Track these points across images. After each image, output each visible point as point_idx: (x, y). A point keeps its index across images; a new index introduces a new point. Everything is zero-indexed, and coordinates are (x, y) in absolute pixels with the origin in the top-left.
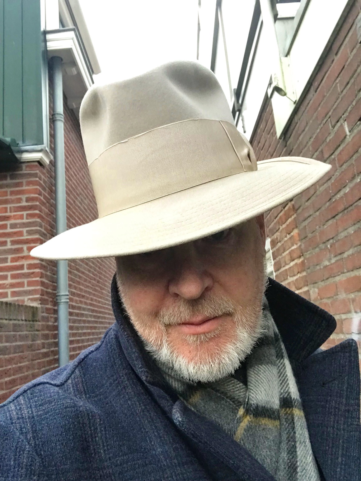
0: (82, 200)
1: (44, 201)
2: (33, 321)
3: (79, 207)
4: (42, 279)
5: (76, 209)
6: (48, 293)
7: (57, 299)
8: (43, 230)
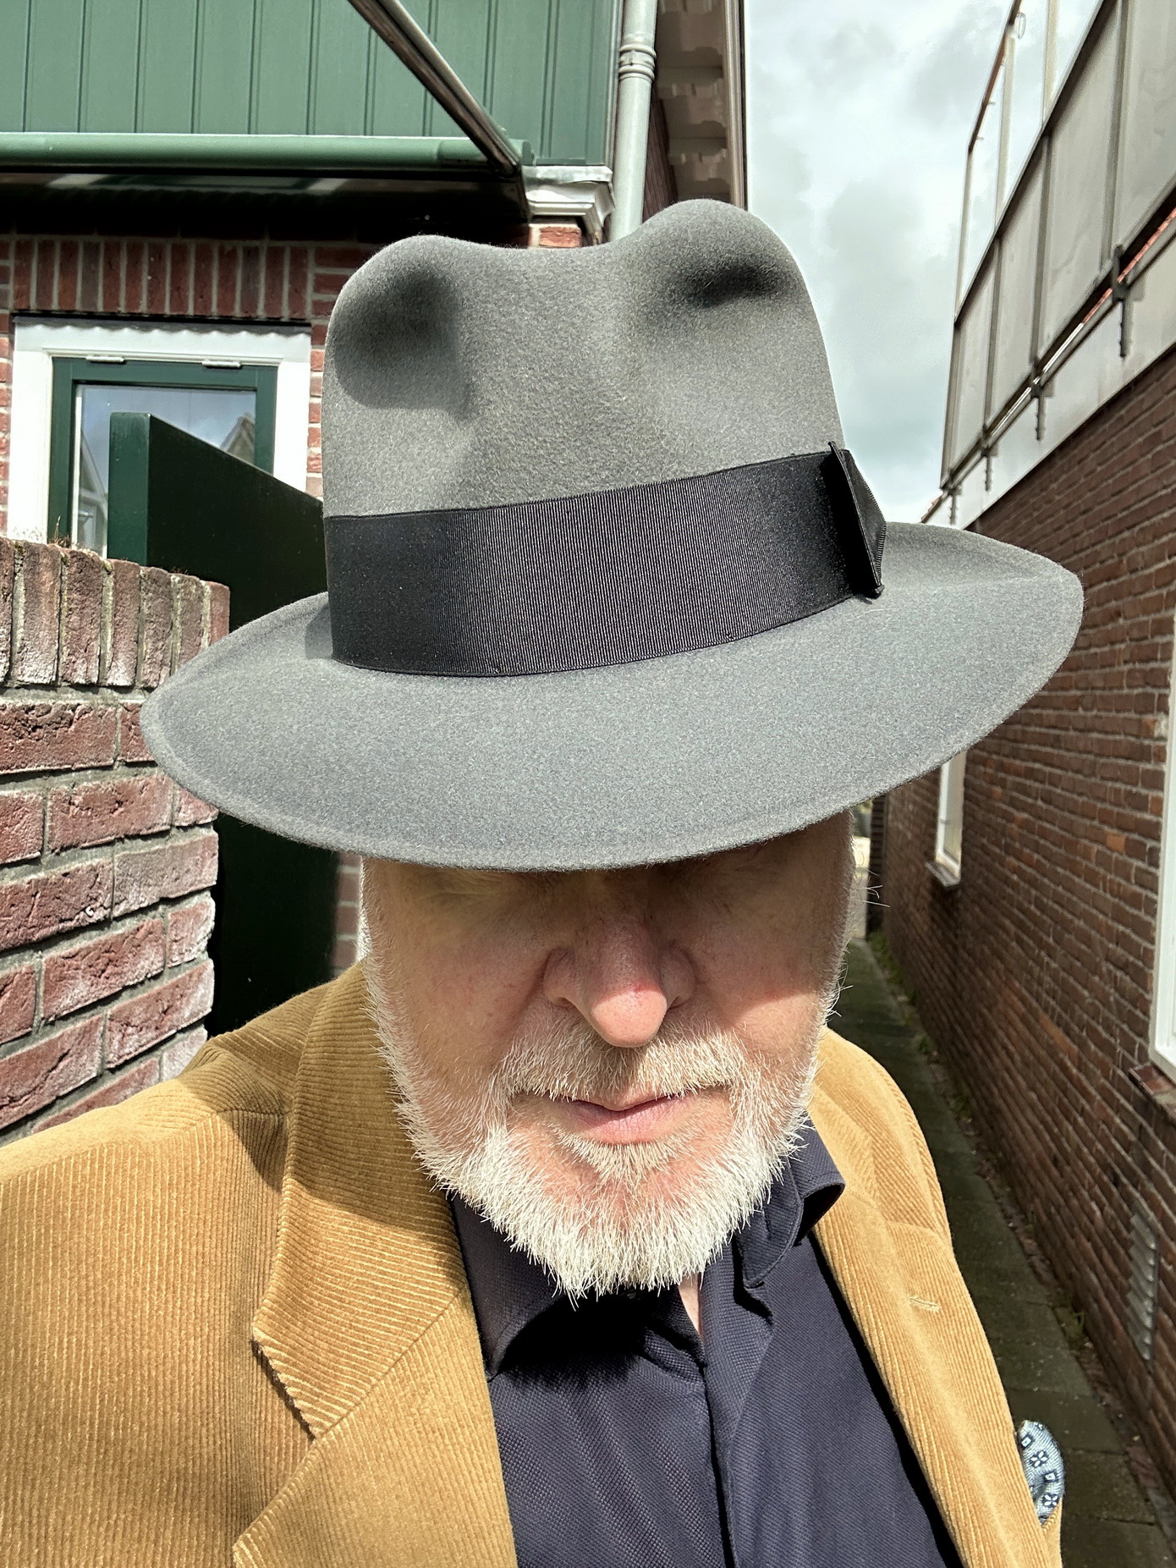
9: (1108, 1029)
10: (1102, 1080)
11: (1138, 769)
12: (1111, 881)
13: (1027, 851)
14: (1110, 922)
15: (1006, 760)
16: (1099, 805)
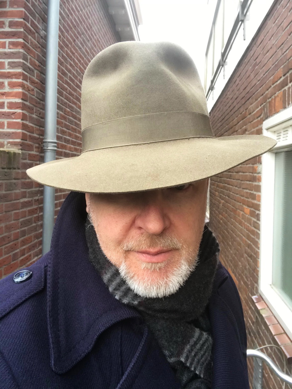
0: (84, 40)
1: (32, 28)
2: (10, 169)
3: (80, 48)
4: (24, 122)
5: (75, 49)
6: (32, 138)
7: (44, 145)
8: (29, 65)
9: (246, 277)
10: (245, 296)
11: (252, 184)
12: (246, 225)
13: (224, 213)
14: (246, 240)
15: (219, 183)
16: (242, 198)
